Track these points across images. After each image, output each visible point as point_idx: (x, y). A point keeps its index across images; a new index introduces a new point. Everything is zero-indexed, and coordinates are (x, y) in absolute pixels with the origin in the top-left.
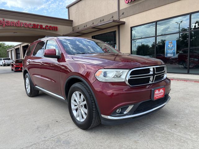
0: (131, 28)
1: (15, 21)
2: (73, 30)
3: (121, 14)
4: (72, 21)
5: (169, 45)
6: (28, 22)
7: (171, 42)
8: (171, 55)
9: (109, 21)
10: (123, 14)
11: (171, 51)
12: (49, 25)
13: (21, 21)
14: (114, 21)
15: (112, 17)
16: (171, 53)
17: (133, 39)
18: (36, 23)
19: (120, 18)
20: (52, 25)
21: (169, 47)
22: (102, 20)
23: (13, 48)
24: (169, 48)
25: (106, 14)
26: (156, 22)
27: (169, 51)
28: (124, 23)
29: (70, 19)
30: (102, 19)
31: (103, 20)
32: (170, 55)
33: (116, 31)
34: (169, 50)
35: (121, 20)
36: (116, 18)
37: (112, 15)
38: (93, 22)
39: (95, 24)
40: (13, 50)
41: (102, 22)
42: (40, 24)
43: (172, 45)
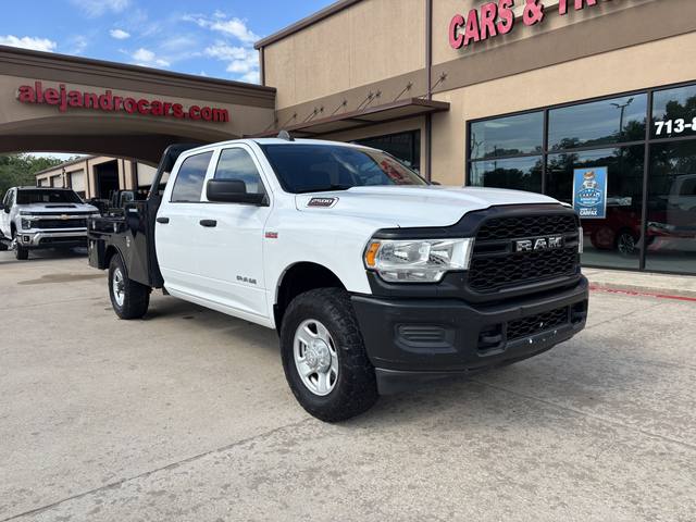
0: (469, 123)
1: (99, 92)
2: (277, 121)
3: (436, 78)
4: (274, 91)
5: (585, 183)
6: (137, 97)
7: (592, 174)
8: (592, 213)
10: (443, 78)
11: (592, 201)
12: (202, 104)
13: (115, 93)
14: (415, 101)
15: (409, 87)
16: (592, 208)
17: (473, 158)
18: (163, 99)
19: (433, 91)
20: (212, 105)
21: (584, 187)
22: (374, 93)
24: (584, 193)
25: (389, 77)
26: (547, 110)
27: (586, 201)
28: (444, 108)
29: (267, 85)
30: (374, 91)
31: (378, 95)
32: (588, 213)
33: (419, 130)
34: (586, 197)
35: (436, 98)
36: (420, 92)
37: (407, 81)
38: (344, 97)
41: (374, 102)
42: (174, 101)
43: (594, 182)
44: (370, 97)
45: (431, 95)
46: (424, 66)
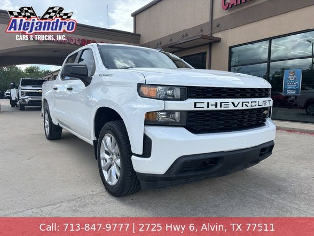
0: (230, 48)
3: (215, 25)
4: (139, 36)
5: (290, 77)
7: (294, 72)
8: (293, 93)
9: (196, 36)
10: (218, 26)
14: (203, 37)
15: (201, 31)
16: (293, 90)
17: (231, 65)
18: (87, 38)
19: (213, 32)
21: (289, 79)
22: (185, 34)
23: (51, 75)
24: (289, 82)
25: (192, 26)
26: (270, 40)
27: (290, 86)
28: (218, 41)
29: (137, 33)
31: (187, 36)
32: (291, 93)
33: (206, 52)
34: (290, 84)
35: (215, 35)
36: (206, 32)
37: (201, 28)
38: (171, 37)
39: (174, 41)
40: (50, 77)
41: (185, 38)
42: (92, 39)
44: (183, 36)
45: (212, 35)
46: (209, 20)
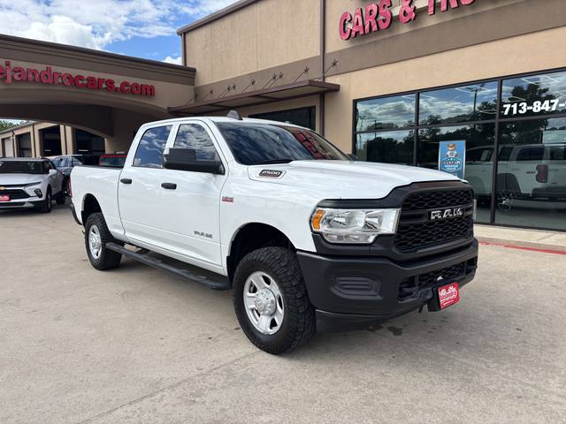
0: (355, 102)
1: (40, 68)
2: (196, 96)
3: (329, 63)
4: (194, 71)
5: (448, 153)
6: (74, 72)
7: (454, 145)
10: (334, 64)
11: (453, 168)
12: (132, 80)
13: (55, 69)
14: (312, 83)
15: (306, 71)
16: (454, 173)
17: (358, 130)
18: (97, 75)
19: (327, 74)
20: (140, 82)
21: (447, 156)
22: (278, 74)
23: (11, 134)
24: (448, 161)
25: (290, 62)
26: (418, 92)
27: (448, 168)
28: (335, 89)
29: (189, 65)
30: (277, 74)
31: (281, 77)
33: (314, 107)
35: (329, 80)
36: (315, 75)
37: (305, 66)
38: (253, 78)
39: (259, 86)
41: (279, 81)
42: (107, 77)
43: (455, 152)
44: (274, 78)
45: (324, 78)
46: (319, 54)
